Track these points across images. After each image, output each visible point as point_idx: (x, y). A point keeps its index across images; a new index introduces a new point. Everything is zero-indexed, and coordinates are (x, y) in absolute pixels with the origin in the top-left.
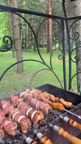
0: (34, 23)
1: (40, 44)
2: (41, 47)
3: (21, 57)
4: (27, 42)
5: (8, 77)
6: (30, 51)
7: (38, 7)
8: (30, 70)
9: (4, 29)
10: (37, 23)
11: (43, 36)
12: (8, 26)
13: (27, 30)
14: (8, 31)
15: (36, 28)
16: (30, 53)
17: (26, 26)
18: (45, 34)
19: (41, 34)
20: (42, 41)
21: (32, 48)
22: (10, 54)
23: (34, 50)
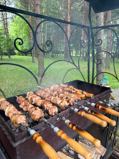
0: (52, 30)
1: (58, 51)
2: (59, 54)
3: (43, 62)
4: (46, 48)
5: (30, 80)
6: (48, 57)
7: (56, 15)
8: (50, 74)
9: (23, 35)
10: (55, 30)
11: (60, 43)
12: (27, 32)
13: (46, 37)
14: (27, 37)
15: (54, 35)
16: (48, 59)
17: (45, 33)
18: (63, 41)
19: (59, 41)
20: (59, 48)
21: (50, 54)
22: (29, 60)
23: (52, 56)
